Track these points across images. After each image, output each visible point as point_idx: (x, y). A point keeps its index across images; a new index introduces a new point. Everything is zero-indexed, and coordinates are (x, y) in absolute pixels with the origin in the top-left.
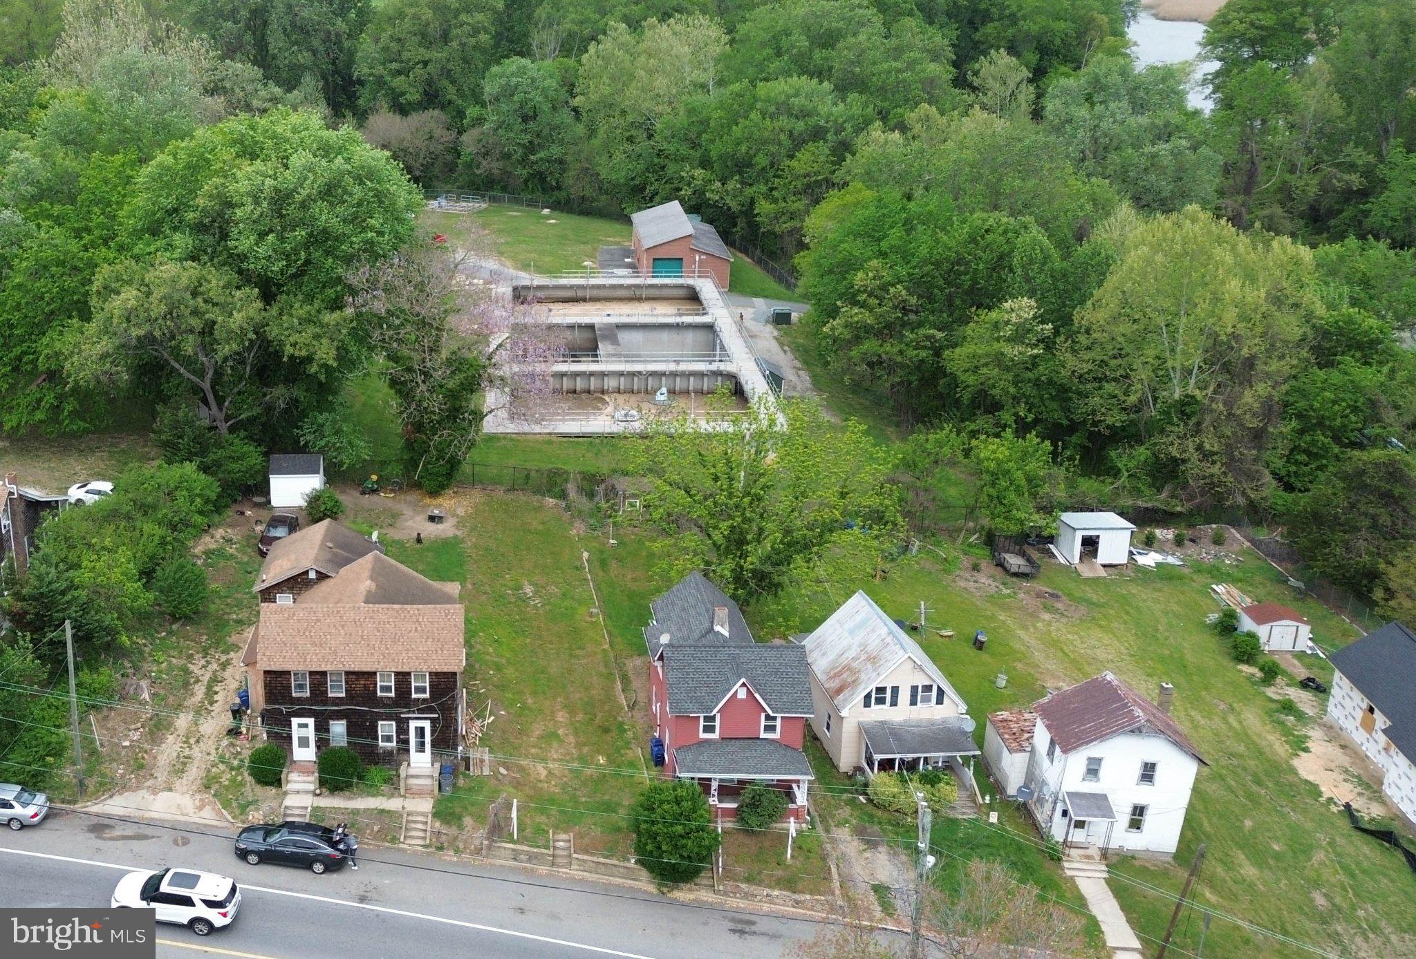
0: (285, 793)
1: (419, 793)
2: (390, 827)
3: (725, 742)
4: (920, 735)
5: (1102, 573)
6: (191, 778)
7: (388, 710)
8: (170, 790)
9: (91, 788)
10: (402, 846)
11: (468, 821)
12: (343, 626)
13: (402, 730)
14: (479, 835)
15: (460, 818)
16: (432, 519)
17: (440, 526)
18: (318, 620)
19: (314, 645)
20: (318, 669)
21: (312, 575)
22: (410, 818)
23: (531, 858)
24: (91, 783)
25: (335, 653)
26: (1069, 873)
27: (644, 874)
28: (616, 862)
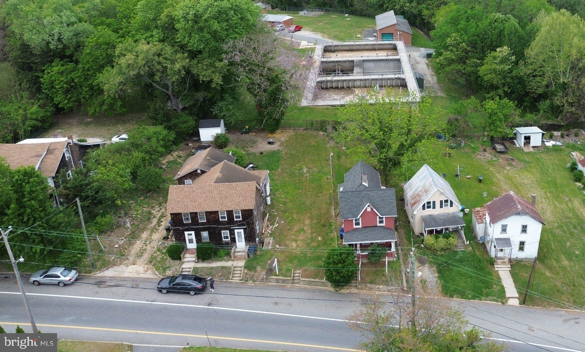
0: (183, 263)
1: (240, 259)
2: (227, 272)
3: (364, 228)
4: (444, 219)
5: (532, 150)
6: (144, 259)
7: (225, 226)
8: (134, 264)
9: (99, 266)
10: (230, 280)
11: (259, 268)
12: (204, 193)
13: (232, 233)
14: (263, 274)
15: (255, 268)
16: (270, 143)
17: (273, 146)
18: (194, 191)
19: (192, 201)
20: (193, 212)
21: (199, 171)
22: (235, 269)
23: (284, 281)
24: (98, 264)
25: (200, 204)
26: (496, 269)
27: (329, 284)
28: (318, 280)
